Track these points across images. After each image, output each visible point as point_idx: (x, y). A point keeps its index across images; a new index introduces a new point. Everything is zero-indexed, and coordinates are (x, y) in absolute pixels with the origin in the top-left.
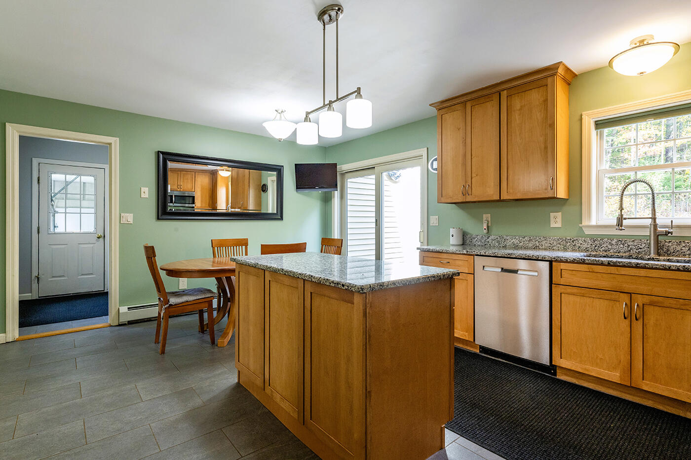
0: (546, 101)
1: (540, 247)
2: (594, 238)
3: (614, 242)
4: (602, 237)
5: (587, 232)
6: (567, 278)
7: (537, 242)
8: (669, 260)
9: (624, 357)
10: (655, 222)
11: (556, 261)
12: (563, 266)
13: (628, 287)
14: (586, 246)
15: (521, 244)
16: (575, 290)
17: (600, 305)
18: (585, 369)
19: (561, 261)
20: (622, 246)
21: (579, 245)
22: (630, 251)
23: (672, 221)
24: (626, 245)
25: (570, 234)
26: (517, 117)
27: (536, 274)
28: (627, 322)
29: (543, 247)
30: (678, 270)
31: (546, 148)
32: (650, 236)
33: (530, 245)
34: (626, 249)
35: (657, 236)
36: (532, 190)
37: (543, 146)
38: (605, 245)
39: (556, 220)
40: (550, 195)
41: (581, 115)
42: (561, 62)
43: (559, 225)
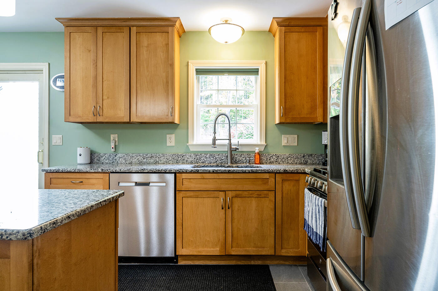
0: (167, 44)
1: (160, 162)
2: (196, 154)
3: (208, 156)
4: (201, 153)
5: (192, 149)
6: (187, 185)
7: (157, 158)
8: (238, 167)
9: (222, 237)
10: (230, 142)
11: (180, 173)
12: (184, 176)
13: (224, 187)
14: (191, 160)
15: (145, 160)
16: (192, 194)
17: (208, 201)
18: (199, 252)
19: (183, 173)
20: (212, 158)
21: (187, 159)
22: (217, 162)
23: (238, 141)
24: (215, 158)
25: (180, 151)
26: (145, 53)
27: (164, 184)
28: (224, 211)
29: (162, 162)
30: (249, 173)
31: (167, 82)
32: (228, 151)
33: (152, 161)
34: (214, 161)
35: (231, 151)
36: (156, 116)
37: (165, 80)
38: (202, 159)
39: (171, 140)
40: (170, 120)
41: (188, 63)
42: (179, 18)
43: (173, 144)
